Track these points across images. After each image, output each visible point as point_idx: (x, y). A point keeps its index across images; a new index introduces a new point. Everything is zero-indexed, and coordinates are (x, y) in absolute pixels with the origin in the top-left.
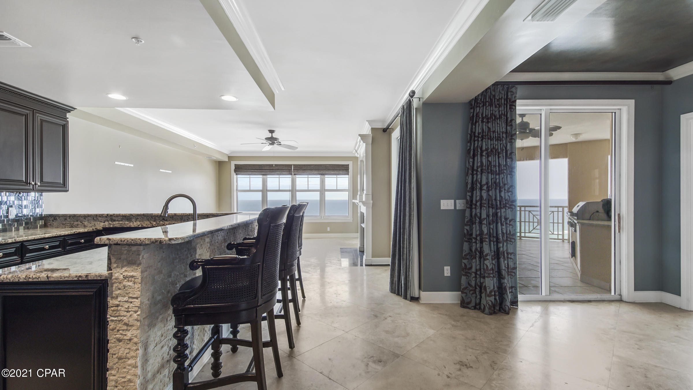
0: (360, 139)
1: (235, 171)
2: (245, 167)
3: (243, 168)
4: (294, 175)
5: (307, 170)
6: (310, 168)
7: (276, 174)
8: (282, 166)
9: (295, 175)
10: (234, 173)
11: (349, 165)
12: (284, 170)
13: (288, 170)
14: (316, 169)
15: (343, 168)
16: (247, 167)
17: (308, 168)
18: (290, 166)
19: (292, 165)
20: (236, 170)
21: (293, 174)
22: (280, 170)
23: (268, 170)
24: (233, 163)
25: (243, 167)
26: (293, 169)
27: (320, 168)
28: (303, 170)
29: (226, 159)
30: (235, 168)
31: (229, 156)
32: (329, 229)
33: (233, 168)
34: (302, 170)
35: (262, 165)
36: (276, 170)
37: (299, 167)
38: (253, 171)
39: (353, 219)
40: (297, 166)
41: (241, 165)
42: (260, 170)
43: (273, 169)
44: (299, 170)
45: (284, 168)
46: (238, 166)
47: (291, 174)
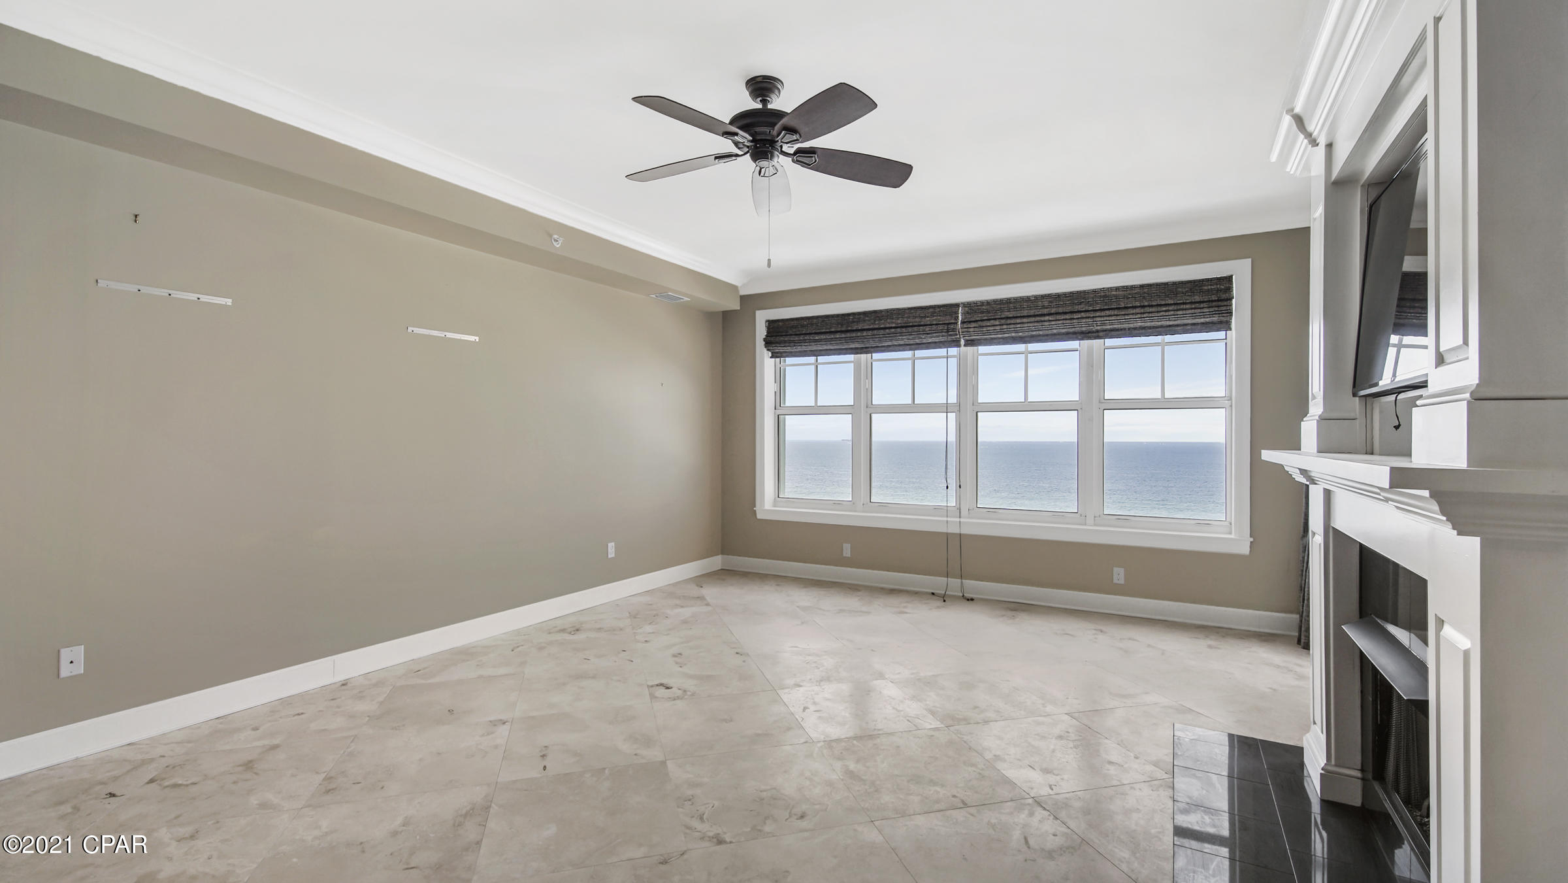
0: (1290, 127)
1: (768, 343)
2: (796, 327)
3: (790, 332)
4: (965, 345)
5: (1018, 321)
6: (1032, 312)
7: (900, 345)
8: (919, 312)
9: (969, 343)
10: (765, 350)
11: (1231, 277)
12: (927, 329)
13: (941, 327)
14: (1060, 310)
15: (1197, 298)
16: (803, 326)
17: (1025, 313)
18: (951, 309)
19: (957, 305)
20: (769, 339)
21: (962, 342)
22: (910, 329)
23: (870, 333)
24: (762, 317)
25: (793, 327)
26: (963, 322)
27: (1077, 308)
28: (1003, 321)
29: (736, 306)
30: (768, 332)
31: (743, 292)
33: (761, 331)
34: (997, 322)
35: (849, 315)
36: (899, 330)
37: (988, 312)
38: (820, 340)
39: (1252, 539)
40: (978, 306)
41: (783, 320)
42: (843, 336)
43: (888, 326)
44: (985, 323)
45: (927, 320)
46: (776, 325)
47: (956, 343)
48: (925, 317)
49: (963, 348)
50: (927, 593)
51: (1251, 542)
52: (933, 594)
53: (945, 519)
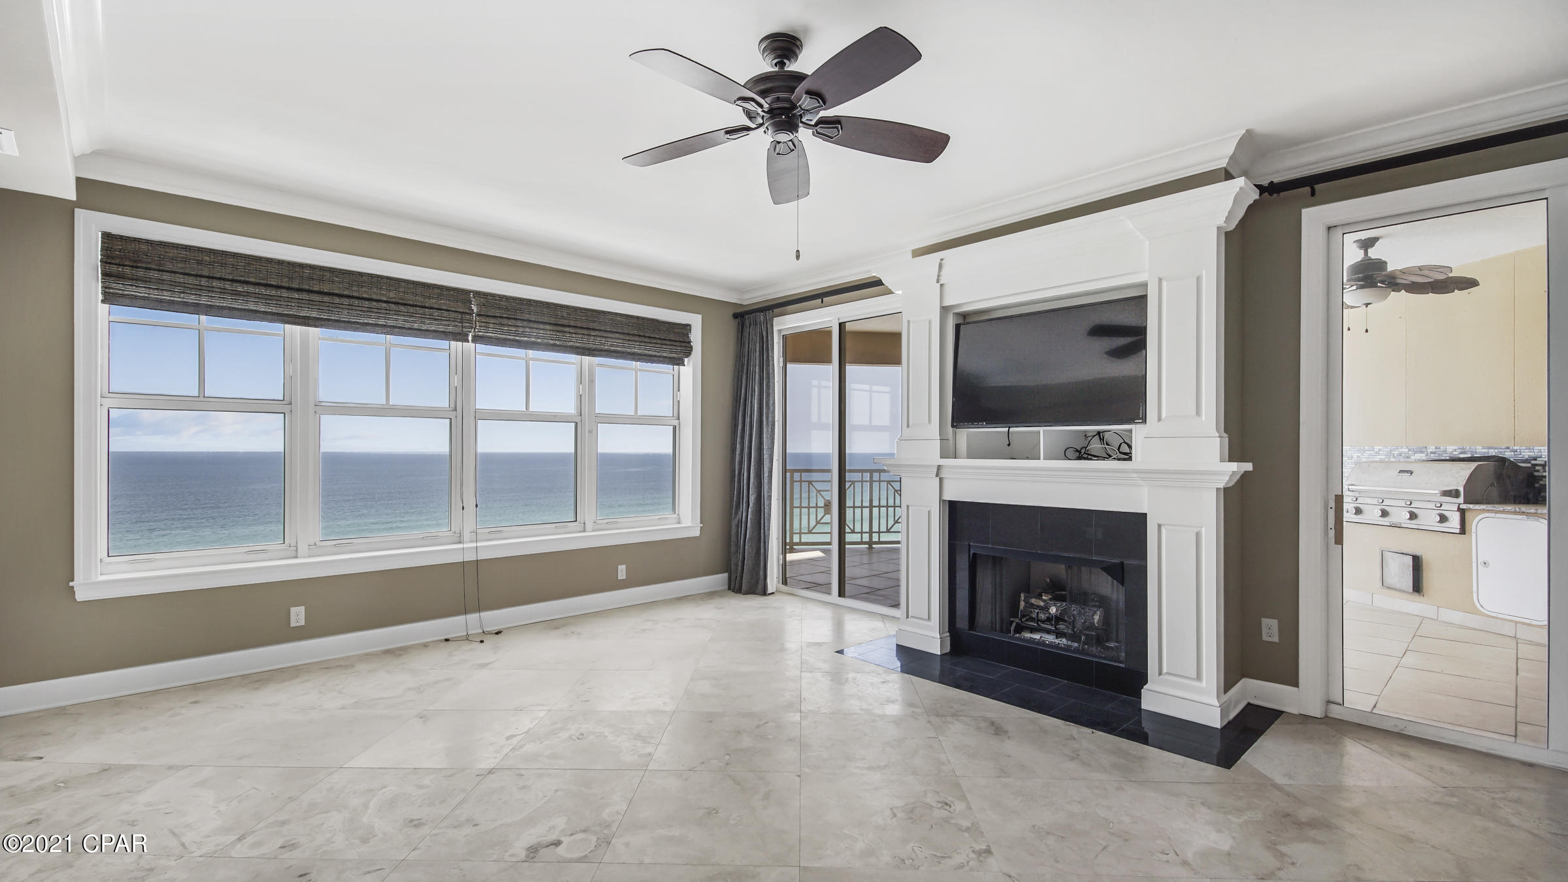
5: (538, 326)
9: (478, 340)
10: (98, 286)
11: (690, 325)
12: (436, 313)
13: (453, 315)
14: (578, 324)
15: (672, 337)
17: (546, 320)
18: (462, 295)
19: (472, 293)
20: (108, 267)
21: (470, 338)
23: (346, 301)
24: (92, 225)
26: (476, 315)
27: (591, 325)
28: (520, 323)
30: (108, 254)
32: (622, 572)
33: (89, 250)
34: (516, 323)
38: (248, 294)
39: (701, 525)
40: (495, 300)
41: (148, 242)
42: (273, 292)
43: (374, 297)
44: (505, 321)
45: (432, 302)
46: (132, 246)
47: (462, 337)
48: (430, 297)
49: (471, 345)
50: (441, 641)
51: (701, 527)
52: (447, 640)
53: (479, 544)
